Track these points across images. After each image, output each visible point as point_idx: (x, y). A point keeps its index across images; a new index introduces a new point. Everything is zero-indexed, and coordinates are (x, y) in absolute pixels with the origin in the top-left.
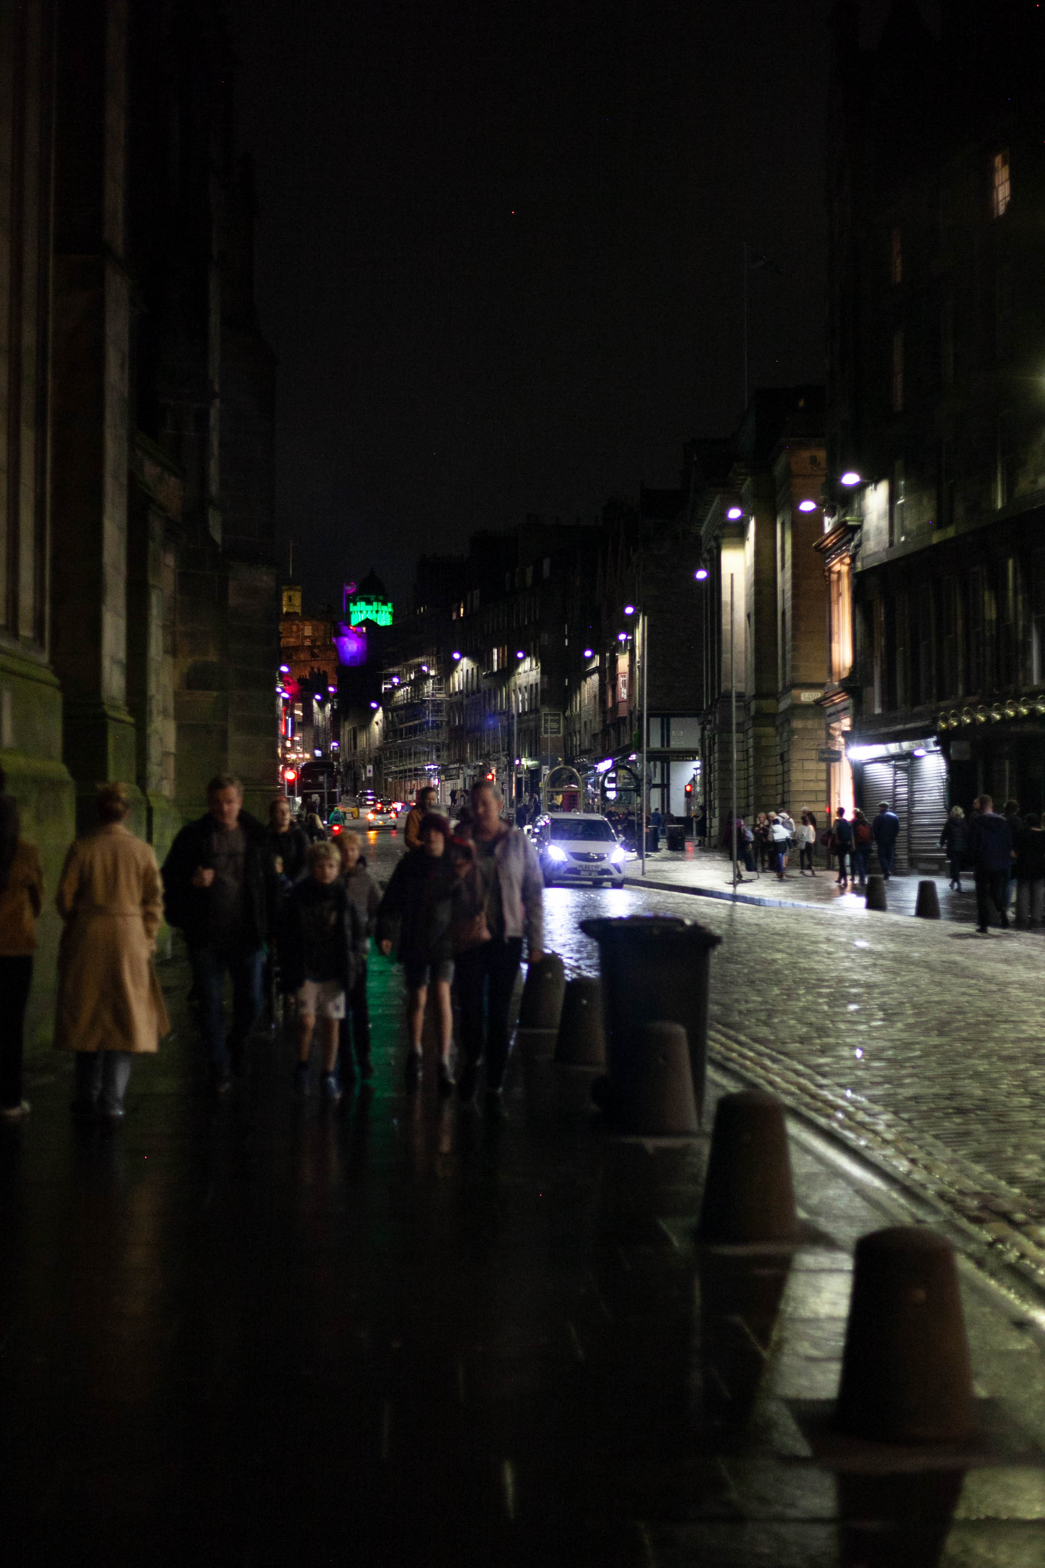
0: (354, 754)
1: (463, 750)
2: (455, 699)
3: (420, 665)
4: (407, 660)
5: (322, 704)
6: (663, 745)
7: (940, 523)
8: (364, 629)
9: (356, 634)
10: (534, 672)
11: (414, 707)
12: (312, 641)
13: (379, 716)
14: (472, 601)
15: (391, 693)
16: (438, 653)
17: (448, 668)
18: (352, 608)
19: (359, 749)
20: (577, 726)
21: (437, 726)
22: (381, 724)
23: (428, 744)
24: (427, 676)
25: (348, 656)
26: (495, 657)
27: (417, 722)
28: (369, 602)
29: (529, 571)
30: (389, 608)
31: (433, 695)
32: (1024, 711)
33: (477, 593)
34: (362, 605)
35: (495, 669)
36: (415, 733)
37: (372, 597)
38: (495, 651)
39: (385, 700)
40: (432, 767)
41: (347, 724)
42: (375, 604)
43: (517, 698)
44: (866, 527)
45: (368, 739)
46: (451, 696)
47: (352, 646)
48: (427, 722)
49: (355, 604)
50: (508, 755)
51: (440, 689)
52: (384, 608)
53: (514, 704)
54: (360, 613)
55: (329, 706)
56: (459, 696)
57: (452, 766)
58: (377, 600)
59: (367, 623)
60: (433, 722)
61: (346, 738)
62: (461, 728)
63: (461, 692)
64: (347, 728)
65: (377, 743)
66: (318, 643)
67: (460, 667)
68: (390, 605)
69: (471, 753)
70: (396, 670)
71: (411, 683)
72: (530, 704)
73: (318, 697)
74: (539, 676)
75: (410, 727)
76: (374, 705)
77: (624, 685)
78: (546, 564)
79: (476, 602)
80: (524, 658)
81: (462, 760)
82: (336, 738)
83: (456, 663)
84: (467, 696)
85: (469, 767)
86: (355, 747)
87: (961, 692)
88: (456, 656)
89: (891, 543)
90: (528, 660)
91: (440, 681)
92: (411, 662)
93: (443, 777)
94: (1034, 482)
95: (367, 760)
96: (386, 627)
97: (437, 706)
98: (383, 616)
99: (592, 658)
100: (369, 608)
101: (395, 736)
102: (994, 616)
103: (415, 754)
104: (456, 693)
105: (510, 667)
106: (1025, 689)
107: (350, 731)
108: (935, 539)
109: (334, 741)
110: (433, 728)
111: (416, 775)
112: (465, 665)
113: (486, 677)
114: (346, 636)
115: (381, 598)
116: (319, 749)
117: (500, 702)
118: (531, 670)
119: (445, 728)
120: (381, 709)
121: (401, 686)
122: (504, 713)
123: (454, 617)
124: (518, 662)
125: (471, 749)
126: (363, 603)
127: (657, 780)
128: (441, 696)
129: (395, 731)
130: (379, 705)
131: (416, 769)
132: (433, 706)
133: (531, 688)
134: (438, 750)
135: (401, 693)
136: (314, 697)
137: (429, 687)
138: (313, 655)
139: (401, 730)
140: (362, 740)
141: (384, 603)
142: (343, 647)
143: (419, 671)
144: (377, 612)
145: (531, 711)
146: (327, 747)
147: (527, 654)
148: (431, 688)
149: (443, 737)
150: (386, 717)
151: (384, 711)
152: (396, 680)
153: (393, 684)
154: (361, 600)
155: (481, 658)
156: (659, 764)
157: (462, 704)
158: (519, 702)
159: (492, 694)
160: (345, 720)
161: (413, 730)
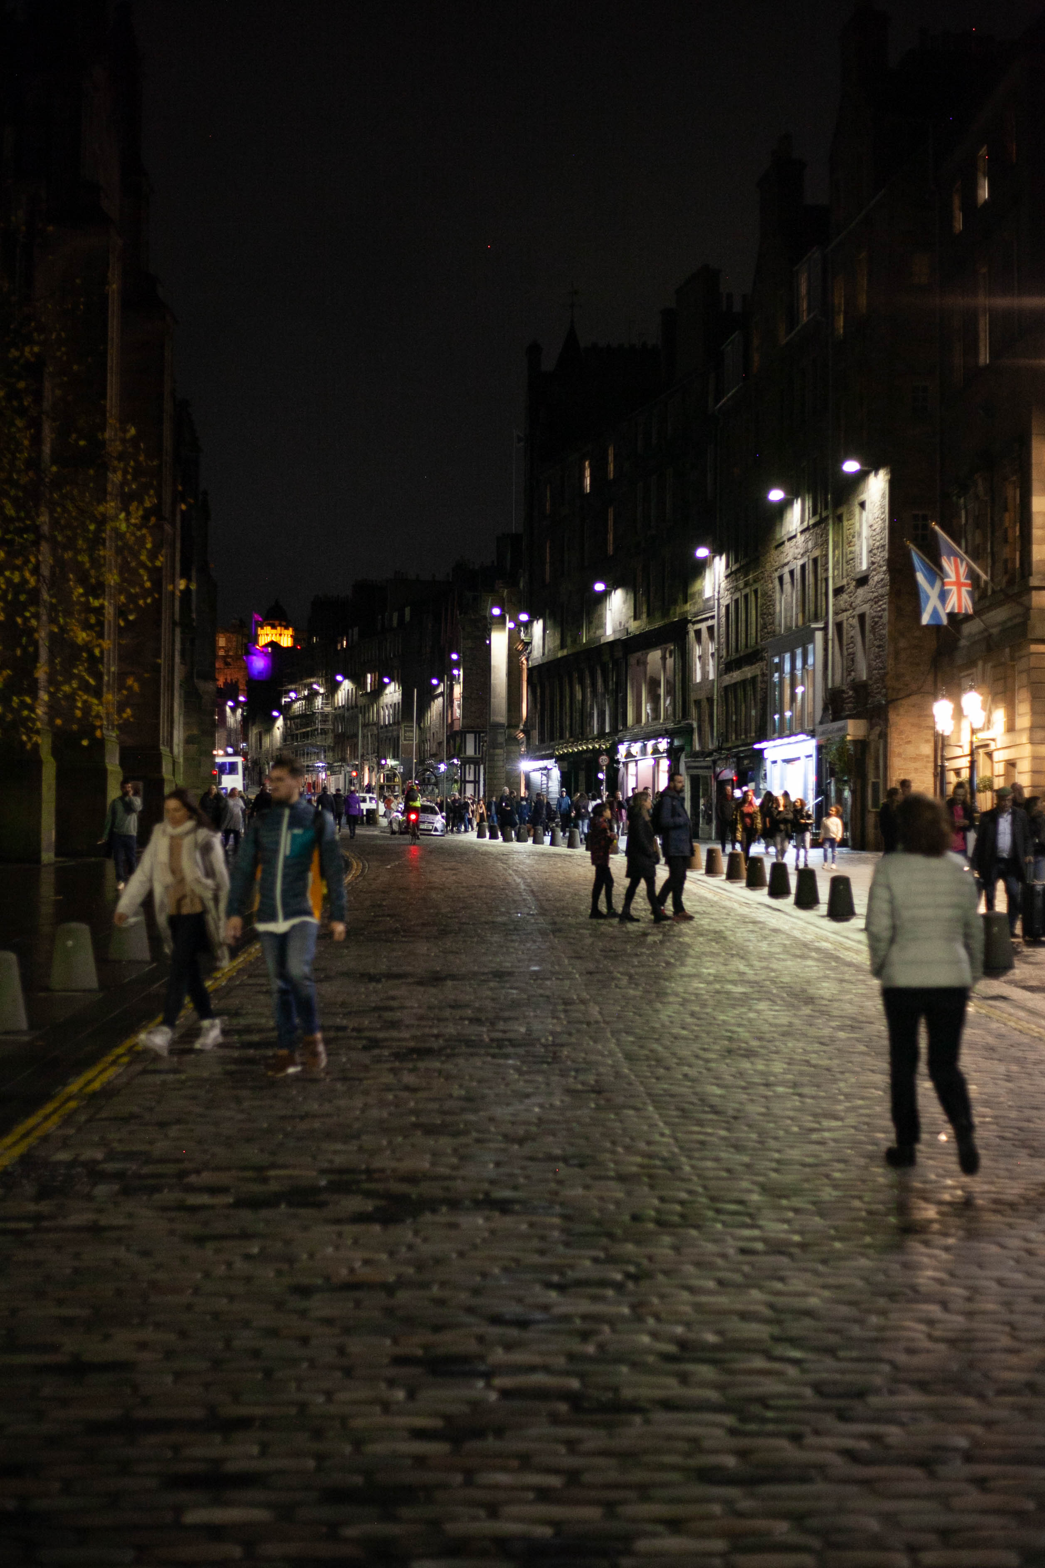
0: (260, 753)
1: (343, 751)
2: (338, 712)
3: (311, 684)
4: (302, 680)
5: (233, 709)
6: (475, 753)
7: (562, 646)
8: (270, 649)
9: (263, 653)
10: (397, 694)
11: (307, 718)
12: (226, 651)
13: (280, 722)
14: (352, 635)
15: (289, 705)
16: (326, 675)
17: (334, 687)
18: (260, 631)
19: (264, 749)
20: (428, 735)
21: (324, 732)
22: (281, 729)
23: (317, 747)
24: (317, 693)
25: (256, 672)
26: (369, 681)
27: (309, 729)
28: (274, 627)
29: (395, 615)
30: (290, 632)
31: (322, 708)
32: (591, 747)
33: (356, 630)
34: (268, 629)
35: (369, 690)
36: (308, 737)
37: (277, 623)
38: (369, 676)
39: (285, 710)
40: (321, 764)
41: (254, 728)
42: (279, 628)
43: (384, 713)
44: (534, 643)
45: (271, 741)
46: (335, 709)
47: (259, 663)
48: (317, 730)
49: (262, 628)
50: (378, 756)
51: (327, 704)
52: (286, 632)
53: (382, 718)
54: (266, 635)
55: (239, 711)
56: (342, 710)
57: (336, 764)
58: (280, 625)
59: (273, 644)
60: (321, 729)
61: (254, 740)
62: (343, 735)
63: (343, 706)
64: (254, 732)
65: (279, 744)
66: (231, 654)
67: (342, 687)
68: (291, 629)
69: (350, 755)
70: (293, 687)
71: (305, 698)
72: (394, 718)
73: (230, 703)
74: (400, 697)
75: (304, 733)
76: (275, 714)
77: (459, 707)
78: (407, 610)
79: (356, 637)
80: (389, 683)
81: (343, 760)
82: (246, 739)
83: (339, 684)
84: (348, 710)
85: (348, 765)
86: (261, 748)
87: (568, 736)
88: (339, 678)
89: (544, 654)
90: (393, 684)
91: (327, 698)
92: (305, 681)
93: (329, 773)
94: (595, 633)
95: (270, 757)
96: (288, 648)
97: (325, 716)
98: (286, 641)
99: (438, 686)
100: (274, 631)
101: (293, 740)
102: (580, 698)
103: (308, 754)
104: (340, 707)
105: (379, 689)
106: (590, 737)
107: (256, 734)
108: (560, 655)
109: (243, 742)
110: (321, 734)
111: (308, 771)
112: (347, 686)
113: (362, 695)
114: (255, 655)
115: (284, 623)
116: (231, 747)
117: (372, 716)
118: (395, 691)
119: (331, 735)
120: (281, 717)
121: (297, 699)
122: (375, 724)
123: (339, 648)
124: (385, 685)
125: (351, 752)
126: (269, 628)
127: (472, 778)
128: (328, 709)
129: (292, 736)
130: (281, 713)
131: (308, 766)
132: (322, 716)
133: (394, 706)
134: (325, 752)
135: (297, 705)
136: (226, 704)
137: (319, 702)
138: (227, 664)
139: (297, 735)
140: (266, 741)
141: (286, 628)
142: (251, 663)
143: (311, 689)
144: (280, 635)
145: (394, 723)
146: (238, 746)
147: (392, 679)
148: (320, 703)
149: (330, 741)
150: (285, 724)
151: (284, 719)
152: (293, 695)
153: (290, 698)
154: (269, 625)
155: (358, 681)
156: (472, 766)
157: (344, 716)
158: (386, 716)
159: (365, 709)
160: (253, 725)
161: (306, 735)
